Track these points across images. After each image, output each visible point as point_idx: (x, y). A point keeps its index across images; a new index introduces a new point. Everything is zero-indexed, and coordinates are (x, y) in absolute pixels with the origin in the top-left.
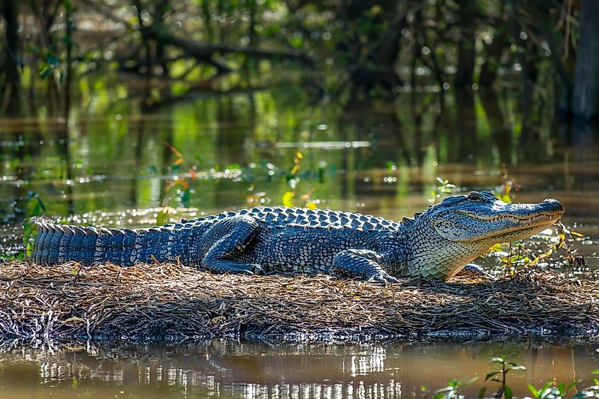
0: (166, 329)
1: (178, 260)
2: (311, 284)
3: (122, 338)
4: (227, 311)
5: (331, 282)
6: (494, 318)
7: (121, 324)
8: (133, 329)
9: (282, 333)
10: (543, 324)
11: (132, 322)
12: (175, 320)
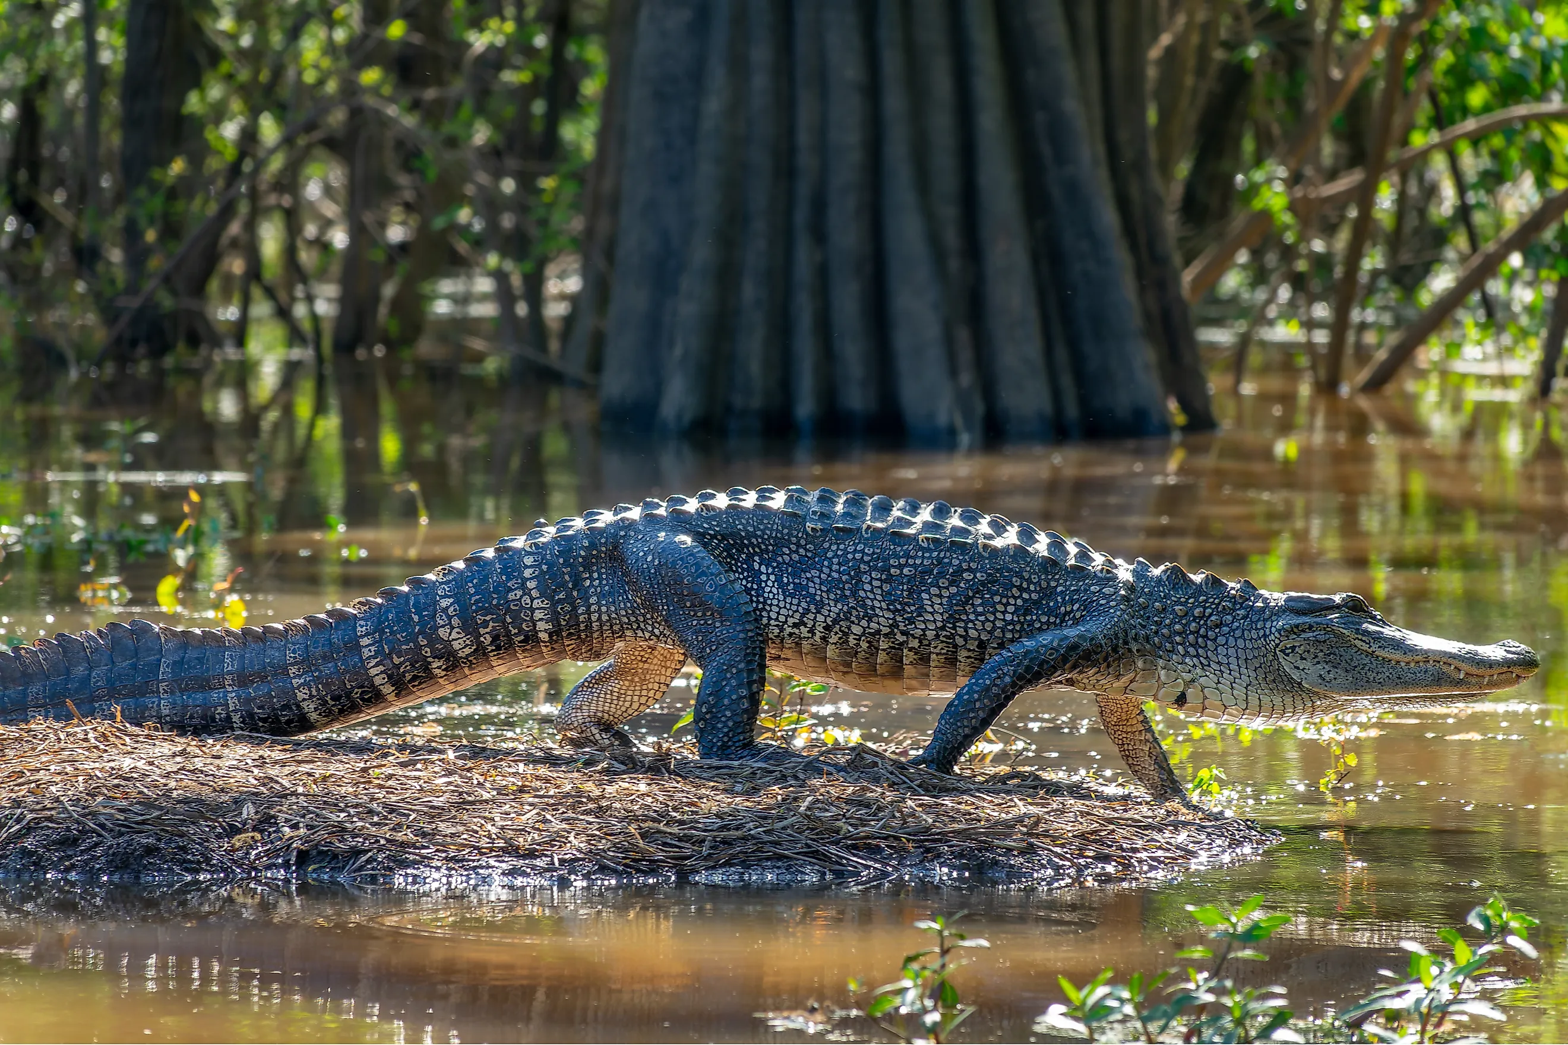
0: (142, 857)
1: (118, 714)
2: (419, 766)
3: (49, 876)
4: (261, 822)
5: (460, 762)
6: (831, 843)
7: (44, 847)
8: (70, 857)
9: (391, 869)
10: (939, 856)
11: (68, 842)
12: (159, 840)
